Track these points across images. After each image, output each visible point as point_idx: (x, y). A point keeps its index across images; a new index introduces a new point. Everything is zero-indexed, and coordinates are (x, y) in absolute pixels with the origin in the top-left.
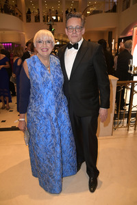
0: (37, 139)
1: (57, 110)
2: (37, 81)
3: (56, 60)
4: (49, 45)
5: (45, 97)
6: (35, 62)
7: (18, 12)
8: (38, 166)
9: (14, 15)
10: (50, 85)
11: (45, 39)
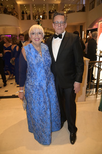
0: (32, 105)
1: (47, 83)
2: (33, 63)
3: (45, 47)
4: (40, 36)
5: (38, 74)
6: (30, 49)
7: (15, 13)
8: (34, 125)
9: (12, 15)
10: (42, 65)
11: (37, 31)
